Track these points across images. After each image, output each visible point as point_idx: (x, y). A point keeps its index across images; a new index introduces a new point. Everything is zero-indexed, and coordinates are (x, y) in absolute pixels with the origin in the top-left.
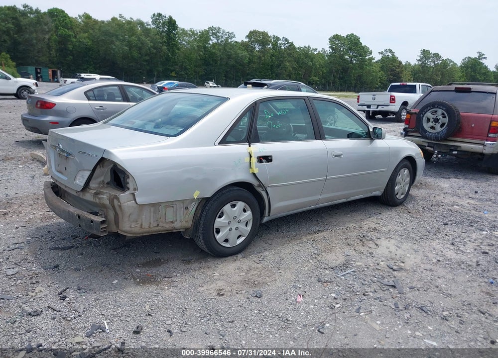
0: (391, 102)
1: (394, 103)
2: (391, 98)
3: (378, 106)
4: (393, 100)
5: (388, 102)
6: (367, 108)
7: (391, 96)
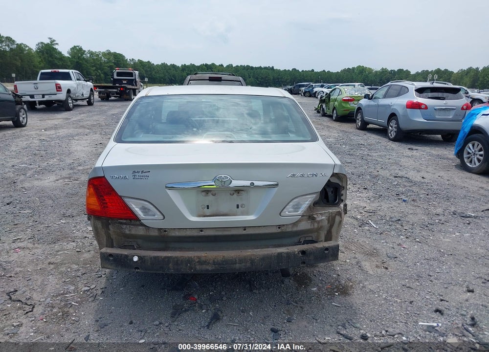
0: (57, 91)
1: (61, 91)
2: (56, 87)
3: (43, 96)
4: (59, 88)
5: (55, 91)
6: (31, 98)
7: (56, 84)
